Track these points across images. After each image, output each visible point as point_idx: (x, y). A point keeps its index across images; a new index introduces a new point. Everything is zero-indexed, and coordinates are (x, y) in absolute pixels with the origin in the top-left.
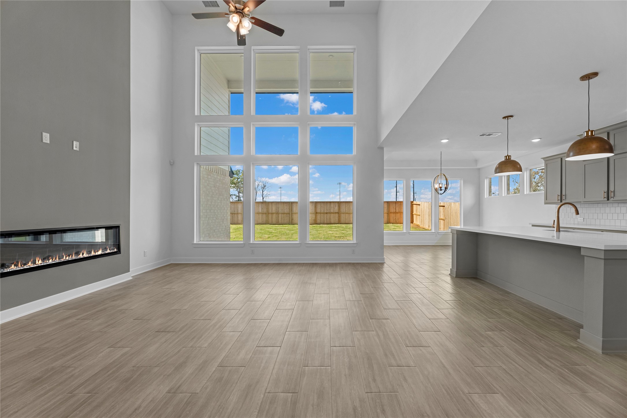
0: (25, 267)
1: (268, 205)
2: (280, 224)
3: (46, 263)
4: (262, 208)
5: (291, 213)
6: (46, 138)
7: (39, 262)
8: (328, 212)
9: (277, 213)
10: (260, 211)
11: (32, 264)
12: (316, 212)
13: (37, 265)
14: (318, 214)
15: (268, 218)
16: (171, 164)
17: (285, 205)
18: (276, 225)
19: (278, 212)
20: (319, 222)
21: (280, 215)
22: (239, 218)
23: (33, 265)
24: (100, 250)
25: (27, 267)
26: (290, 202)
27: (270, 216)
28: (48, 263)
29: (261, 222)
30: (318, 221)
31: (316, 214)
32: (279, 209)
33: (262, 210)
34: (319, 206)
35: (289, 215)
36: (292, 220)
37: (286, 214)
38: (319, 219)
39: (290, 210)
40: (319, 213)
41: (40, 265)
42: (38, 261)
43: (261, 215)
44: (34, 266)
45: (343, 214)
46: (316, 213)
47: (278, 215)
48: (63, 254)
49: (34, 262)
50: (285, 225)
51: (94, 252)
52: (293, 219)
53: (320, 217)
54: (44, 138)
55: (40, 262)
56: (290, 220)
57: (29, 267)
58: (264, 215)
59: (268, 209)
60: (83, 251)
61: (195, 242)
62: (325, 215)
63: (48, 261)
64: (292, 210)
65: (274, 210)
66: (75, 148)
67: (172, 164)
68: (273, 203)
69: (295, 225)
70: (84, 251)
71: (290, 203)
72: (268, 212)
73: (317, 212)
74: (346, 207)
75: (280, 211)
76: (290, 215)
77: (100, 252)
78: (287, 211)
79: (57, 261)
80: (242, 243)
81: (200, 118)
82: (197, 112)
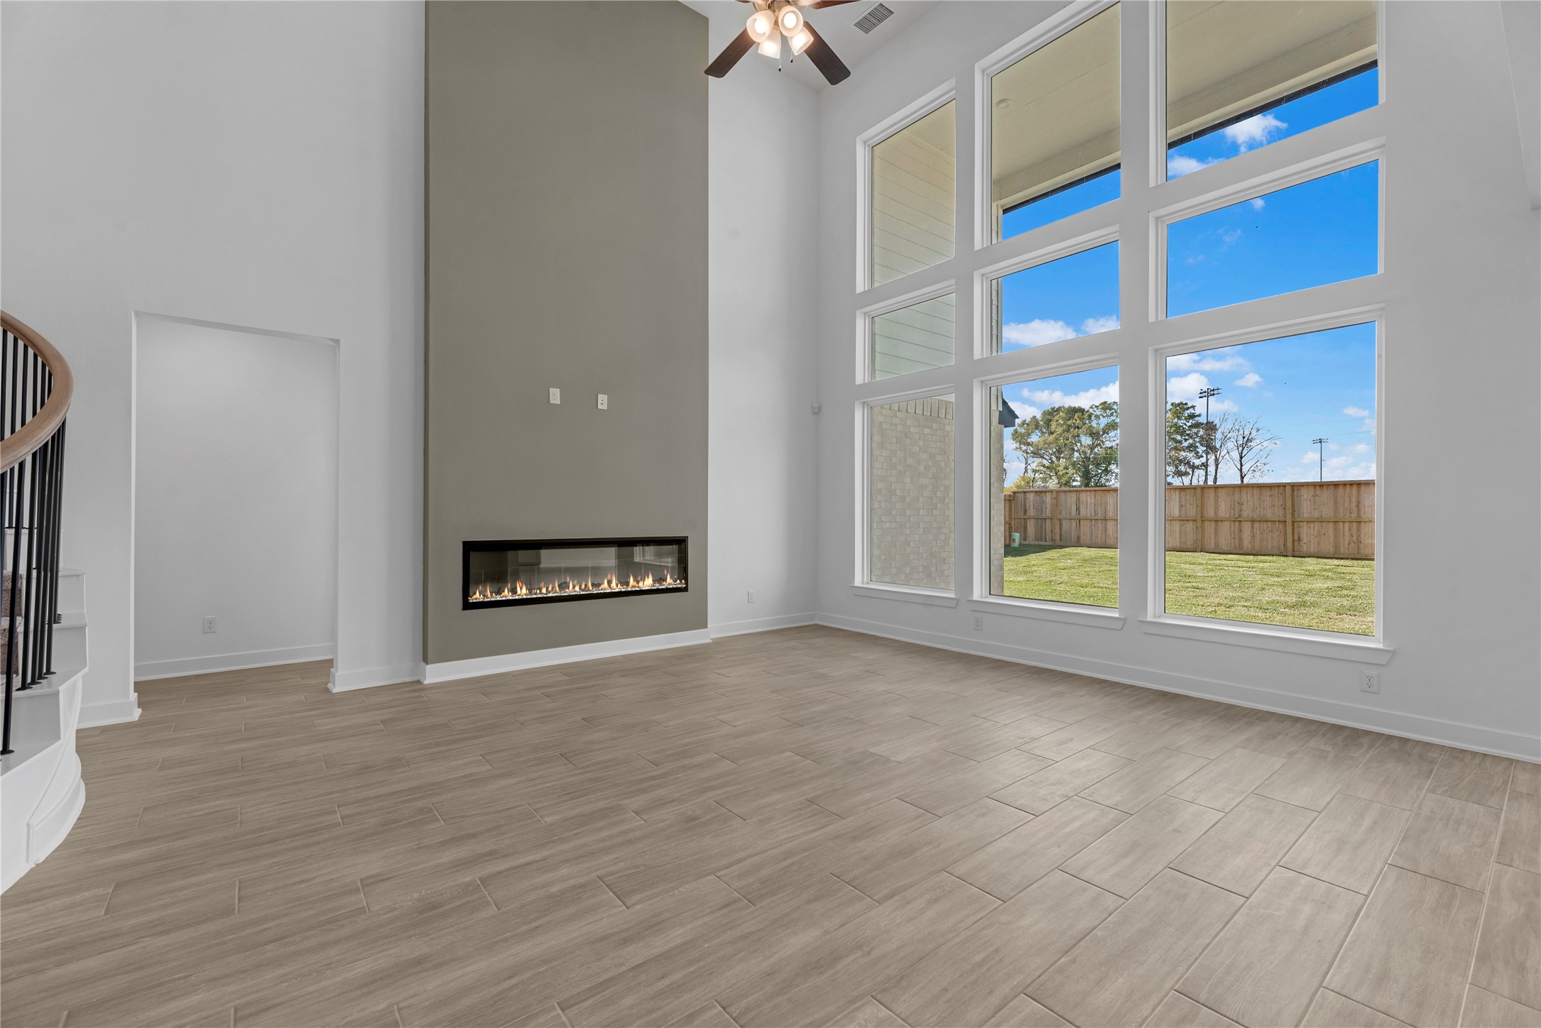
0: (498, 598)
1: (1202, 496)
2: (1249, 555)
3: (536, 594)
4: (1183, 503)
5: (1291, 520)
6: (555, 396)
7: (522, 592)
9: (1238, 520)
10: (1176, 512)
11: (510, 594)
13: (520, 597)
15: (1203, 536)
16: (815, 412)
17: (1267, 493)
18: (1230, 556)
19: (1240, 516)
21: (1246, 526)
22: (1108, 532)
23: (512, 596)
24: (648, 577)
25: (501, 599)
26: (1288, 484)
27: (1210, 528)
29: (1178, 544)
32: (1245, 507)
33: (1180, 510)
35: (1281, 526)
36: (1294, 541)
37: (1270, 524)
39: (1288, 512)
41: (525, 597)
42: (521, 589)
43: (1177, 525)
47: (1240, 525)
48: (568, 579)
49: (514, 591)
50: (1263, 558)
51: (634, 581)
52: (1299, 539)
54: (551, 396)
55: (524, 590)
56: (1285, 541)
57: (504, 599)
58: (1190, 526)
59: (1202, 507)
60: (609, 576)
63: (538, 591)
64: (1294, 511)
65: (1224, 511)
66: (600, 407)
67: (817, 412)
68: (1220, 490)
69: (1306, 559)
70: (611, 577)
71: (1288, 489)
72: (1202, 517)
75: (1246, 513)
76: (1285, 526)
77: (648, 583)
78: (1275, 513)
79: (557, 593)
80: (953, 596)
81: (871, 296)
82: (861, 285)
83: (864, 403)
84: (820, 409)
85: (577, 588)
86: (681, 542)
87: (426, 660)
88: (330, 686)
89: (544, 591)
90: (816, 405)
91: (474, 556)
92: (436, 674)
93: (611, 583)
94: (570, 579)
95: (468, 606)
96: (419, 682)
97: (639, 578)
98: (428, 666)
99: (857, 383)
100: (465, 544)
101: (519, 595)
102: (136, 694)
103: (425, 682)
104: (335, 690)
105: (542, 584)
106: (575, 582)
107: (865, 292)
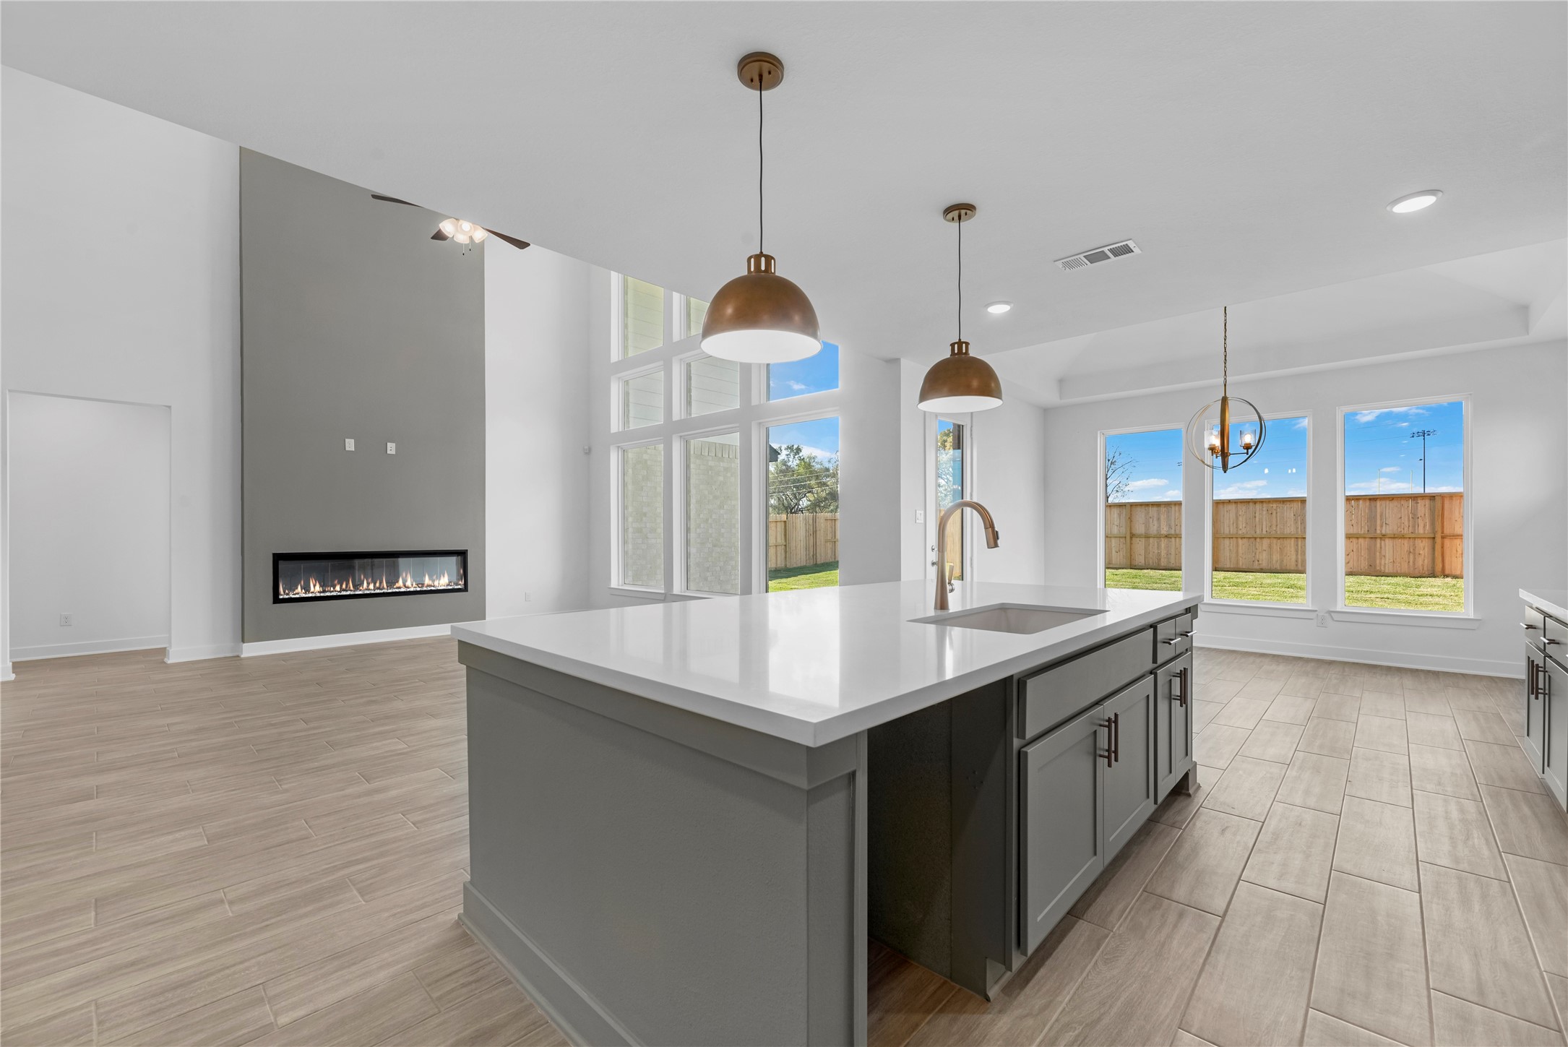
3: (329, 592)
6: (350, 445)
7: (316, 589)
8: (1173, 532)
11: (303, 591)
12: (1131, 533)
13: (313, 595)
14: (1138, 539)
16: (586, 453)
20: (1143, 562)
24: (444, 576)
28: (332, 591)
30: (1140, 560)
31: (1131, 538)
34: (1140, 516)
38: (1143, 552)
40: (1140, 536)
41: (318, 595)
42: (314, 586)
44: (307, 596)
45: (1227, 541)
46: (1132, 536)
48: (362, 577)
49: (307, 589)
51: (430, 579)
53: (1146, 549)
54: (347, 445)
55: (318, 588)
60: (404, 575)
61: (614, 584)
62: (1164, 543)
63: (332, 589)
66: (389, 452)
67: (588, 452)
73: (1134, 532)
74: (1240, 519)
79: (351, 591)
80: (663, 592)
81: (624, 364)
82: (615, 355)
83: (618, 447)
84: (590, 449)
85: (371, 586)
86: (462, 554)
87: (243, 641)
88: (166, 660)
89: (338, 588)
90: (586, 447)
91: (282, 565)
92: (252, 650)
93: (406, 581)
94: (364, 577)
95: (277, 600)
96: (238, 656)
97: (435, 577)
98: (245, 644)
99: (612, 432)
100: (274, 555)
101: (312, 593)
102: (14, 674)
103: (242, 656)
104: (169, 662)
105: (336, 582)
106: (370, 580)
107: (619, 362)
